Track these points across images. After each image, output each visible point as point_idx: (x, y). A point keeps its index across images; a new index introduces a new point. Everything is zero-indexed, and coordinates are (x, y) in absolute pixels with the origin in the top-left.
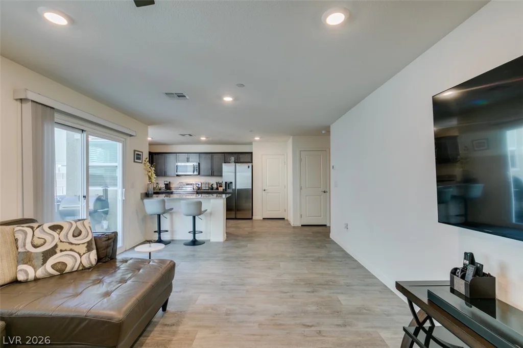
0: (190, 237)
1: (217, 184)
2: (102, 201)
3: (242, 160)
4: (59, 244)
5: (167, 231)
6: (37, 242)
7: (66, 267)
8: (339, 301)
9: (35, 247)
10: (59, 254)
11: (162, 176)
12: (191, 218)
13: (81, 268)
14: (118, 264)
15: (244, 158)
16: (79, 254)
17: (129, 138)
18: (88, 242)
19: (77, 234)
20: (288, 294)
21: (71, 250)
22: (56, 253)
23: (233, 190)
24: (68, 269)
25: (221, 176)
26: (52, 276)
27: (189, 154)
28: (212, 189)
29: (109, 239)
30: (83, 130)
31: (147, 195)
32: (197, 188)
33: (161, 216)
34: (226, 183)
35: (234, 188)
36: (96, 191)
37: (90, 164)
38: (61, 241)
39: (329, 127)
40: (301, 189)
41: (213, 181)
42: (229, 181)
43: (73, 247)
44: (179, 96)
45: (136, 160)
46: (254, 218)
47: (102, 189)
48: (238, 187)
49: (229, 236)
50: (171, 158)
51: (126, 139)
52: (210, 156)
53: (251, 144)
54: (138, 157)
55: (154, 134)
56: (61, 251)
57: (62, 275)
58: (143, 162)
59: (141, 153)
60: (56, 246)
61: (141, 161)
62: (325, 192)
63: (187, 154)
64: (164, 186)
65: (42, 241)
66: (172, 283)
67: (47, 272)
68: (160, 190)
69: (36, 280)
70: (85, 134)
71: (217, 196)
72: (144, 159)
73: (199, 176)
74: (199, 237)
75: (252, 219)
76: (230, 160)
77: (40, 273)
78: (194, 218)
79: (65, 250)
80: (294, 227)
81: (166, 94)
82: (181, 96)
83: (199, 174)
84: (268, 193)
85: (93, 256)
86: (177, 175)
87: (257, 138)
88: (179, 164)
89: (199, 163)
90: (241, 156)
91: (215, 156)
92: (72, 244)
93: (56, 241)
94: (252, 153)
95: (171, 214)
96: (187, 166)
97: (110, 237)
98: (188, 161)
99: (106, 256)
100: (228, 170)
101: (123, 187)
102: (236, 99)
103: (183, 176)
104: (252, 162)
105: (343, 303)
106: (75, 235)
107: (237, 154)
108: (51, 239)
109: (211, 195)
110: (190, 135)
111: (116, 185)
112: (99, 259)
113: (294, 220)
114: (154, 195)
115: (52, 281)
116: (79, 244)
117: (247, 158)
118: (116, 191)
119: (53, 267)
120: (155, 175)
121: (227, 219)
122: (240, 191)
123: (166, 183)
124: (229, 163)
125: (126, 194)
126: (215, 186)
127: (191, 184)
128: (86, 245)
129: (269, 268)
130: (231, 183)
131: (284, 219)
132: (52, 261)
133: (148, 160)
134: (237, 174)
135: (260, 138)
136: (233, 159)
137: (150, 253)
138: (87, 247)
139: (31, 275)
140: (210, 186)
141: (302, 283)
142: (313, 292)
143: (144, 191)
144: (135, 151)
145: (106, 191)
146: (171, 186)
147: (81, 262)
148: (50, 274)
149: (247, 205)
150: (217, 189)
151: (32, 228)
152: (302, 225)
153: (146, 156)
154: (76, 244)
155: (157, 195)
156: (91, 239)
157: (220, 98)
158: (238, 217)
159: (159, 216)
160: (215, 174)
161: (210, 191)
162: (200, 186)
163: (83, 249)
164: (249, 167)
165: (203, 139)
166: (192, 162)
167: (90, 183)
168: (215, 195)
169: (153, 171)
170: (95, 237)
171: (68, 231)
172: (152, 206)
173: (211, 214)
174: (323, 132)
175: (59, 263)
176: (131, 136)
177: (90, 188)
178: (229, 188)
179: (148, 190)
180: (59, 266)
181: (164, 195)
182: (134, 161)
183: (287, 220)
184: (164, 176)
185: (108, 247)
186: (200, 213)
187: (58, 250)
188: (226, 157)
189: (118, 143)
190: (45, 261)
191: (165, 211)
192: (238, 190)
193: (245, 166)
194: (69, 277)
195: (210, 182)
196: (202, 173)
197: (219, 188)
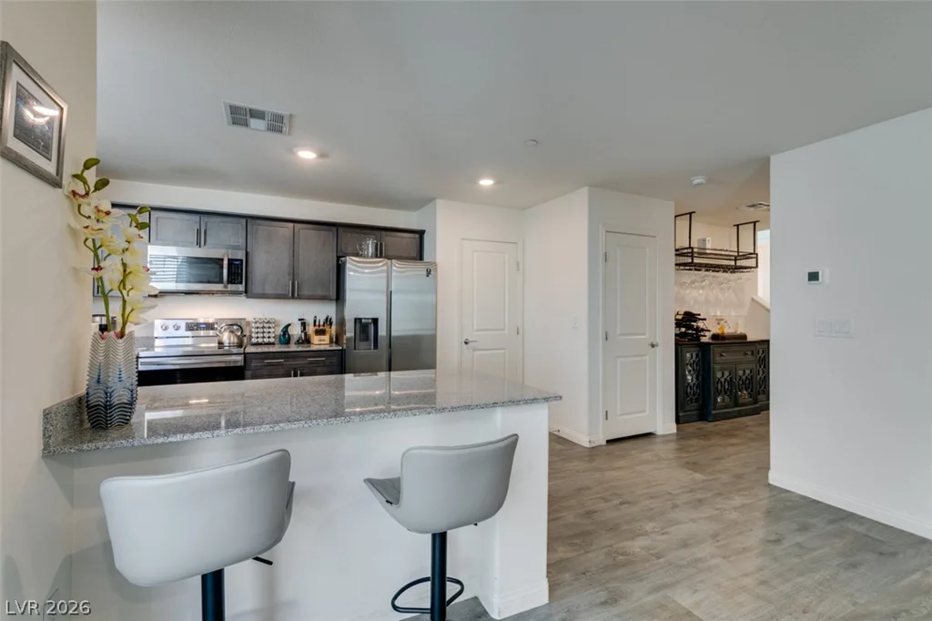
1: (304, 325)
3: (390, 254)
25: (338, 298)
27: (205, 219)
28: (288, 341)
32: (235, 340)
34: (358, 320)
39: (769, 159)
40: (607, 338)
41: (289, 314)
42: (367, 314)
52: (285, 230)
53: (421, 203)
63: (197, 218)
73: (243, 298)
76: (362, 248)
83: (246, 292)
84: (475, 350)
89: (246, 255)
90: (389, 239)
91: (306, 233)
94: (421, 233)
98: (200, 240)
103: (168, 298)
104: (421, 257)
107: (378, 233)
113: (592, 430)
117: (407, 244)
124: (364, 256)
126: (296, 331)
127: (210, 326)
130: (375, 321)
140: (279, 332)
150: (307, 341)
152: (609, 442)
160: (305, 292)
161: (277, 348)
164: (428, 273)
165: (307, 156)
188: (341, 238)
195: (277, 317)
196: (256, 288)
197: (316, 339)
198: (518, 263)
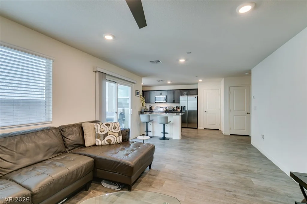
0: (162, 136)
1: (177, 108)
2: (122, 115)
3: (191, 94)
4: (109, 132)
5: (151, 131)
6: (102, 130)
7: (111, 142)
8: (252, 182)
9: (101, 132)
10: (109, 136)
11: (148, 103)
12: (163, 125)
13: (116, 143)
14: (130, 143)
15: (193, 92)
16: (116, 137)
17: (133, 84)
18: (119, 132)
19: (115, 128)
20: (217, 172)
21: (113, 135)
22: (108, 135)
23: (186, 111)
24: (112, 143)
25: (179, 103)
26: (107, 145)
27: (162, 91)
28: (174, 110)
29: (127, 132)
30: (115, 82)
31: (141, 113)
32: (165, 110)
33: (148, 123)
34: (182, 107)
35: (186, 110)
36: (120, 110)
37: (118, 97)
38: (109, 131)
39: (251, 70)
40: (230, 111)
41: (174, 106)
42: (183, 106)
43: (114, 134)
44: (157, 62)
45: (137, 95)
46: (199, 128)
47: (122, 109)
48: (188, 110)
49: (183, 137)
50: (153, 93)
51: (132, 85)
52: (172, 92)
53: (197, 84)
54: (137, 93)
55: (145, 81)
56: (110, 135)
57: (110, 145)
58: (140, 96)
59: (139, 92)
60: (108, 132)
61: (138, 95)
62: (248, 113)
63: (160, 91)
64: (149, 108)
65: (103, 130)
66: (153, 156)
67: (105, 143)
68: (147, 110)
69: (102, 145)
70: (116, 84)
71: (177, 114)
72: (140, 95)
74: (166, 136)
75: (197, 128)
76: (184, 94)
77: (103, 143)
78: (164, 125)
79: (111, 135)
80: (225, 135)
81: (151, 61)
82: (158, 62)
83: (167, 102)
84: (207, 113)
85: (121, 138)
86: (156, 103)
87: (200, 80)
88: (156, 96)
89: (167, 96)
90: (191, 91)
91: (176, 92)
92: (113, 132)
93: (108, 130)
94: (197, 89)
95: (153, 123)
96: (160, 98)
97: (127, 131)
98: (161, 94)
99: (126, 139)
100: (183, 100)
101: (131, 108)
102: (186, 60)
103: (158, 103)
104: (197, 94)
105: (255, 183)
106: (114, 128)
107: (188, 90)
108: (106, 129)
109: (173, 113)
110: (162, 81)
111: (128, 107)
112: (123, 140)
113: (225, 131)
114: (145, 113)
115: (107, 146)
116: (116, 133)
117: (195, 91)
118: (128, 110)
119: (107, 141)
120: (145, 102)
121: (182, 127)
122: (190, 112)
123: (150, 106)
124: (184, 95)
125: (132, 112)
126: (175, 109)
127: (163, 107)
128: (118, 133)
129: (206, 157)
130: (185, 107)
131: (218, 130)
132: (107, 138)
133: (142, 95)
134: (188, 102)
135: (203, 80)
136: (186, 93)
137: (143, 140)
138: (118, 134)
139: (100, 144)
140: (173, 109)
141: (227, 168)
142: (234, 174)
143: (140, 110)
144: (136, 90)
145: (124, 110)
146: (153, 108)
147: (116, 140)
148: (106, 144)
149: (194, 120)
150: (177, 110)
151: (100, 124)
152: (231, 135)
153: (141, 93)
154: (115, 133)
155: (146, 113)
156: (120, 131)
157: (178, 60)
158: (189, 127)
159: (147, 123)
160: (175, 102)
161: (172, 111)
162: (167, 108)
163: (117, 135)
164: (195, 97)
165: (169, 82)
166: (163, 95)
167: (118, 106)
168: (176, 114)
169: (144, 101)
170: (121, 130)
171: (112, 126)
172: (144, 118)
173: (173, 124)
174: (247, 74)
175: (109, 139)
176: (134, 83)
177: (118, 109)
178: (183, 110)
179: (142, 110)
180: (109, 141)
181: (149, 113)
182: (136, 96)
183: (220, 131)
184: (149, 103)
185: (126, 135)
186: (167, 123)
187: (108, 134)
188: (182, 92)
189: (129, 87)
190: (104, 138)
191: (150, 121)
192: (189, 111)
193: (193, 97)
194: (112, 146)
195: (172, 106)
196: (168, 101)
197: (178, 110)
198: (219, 94)
